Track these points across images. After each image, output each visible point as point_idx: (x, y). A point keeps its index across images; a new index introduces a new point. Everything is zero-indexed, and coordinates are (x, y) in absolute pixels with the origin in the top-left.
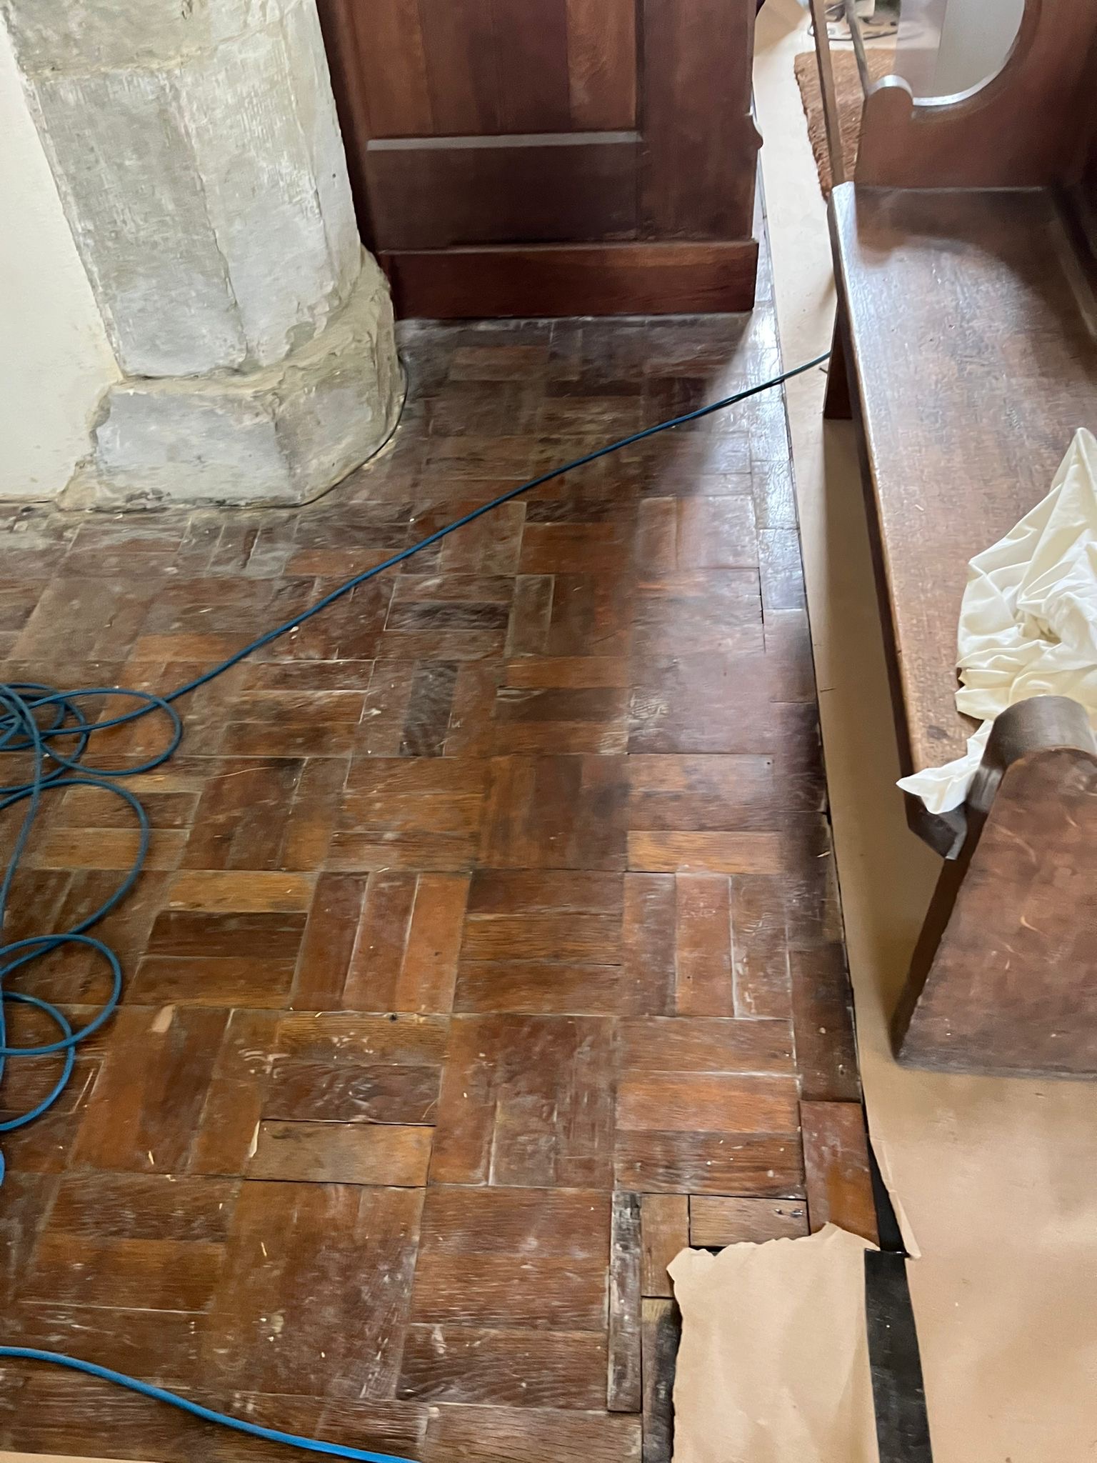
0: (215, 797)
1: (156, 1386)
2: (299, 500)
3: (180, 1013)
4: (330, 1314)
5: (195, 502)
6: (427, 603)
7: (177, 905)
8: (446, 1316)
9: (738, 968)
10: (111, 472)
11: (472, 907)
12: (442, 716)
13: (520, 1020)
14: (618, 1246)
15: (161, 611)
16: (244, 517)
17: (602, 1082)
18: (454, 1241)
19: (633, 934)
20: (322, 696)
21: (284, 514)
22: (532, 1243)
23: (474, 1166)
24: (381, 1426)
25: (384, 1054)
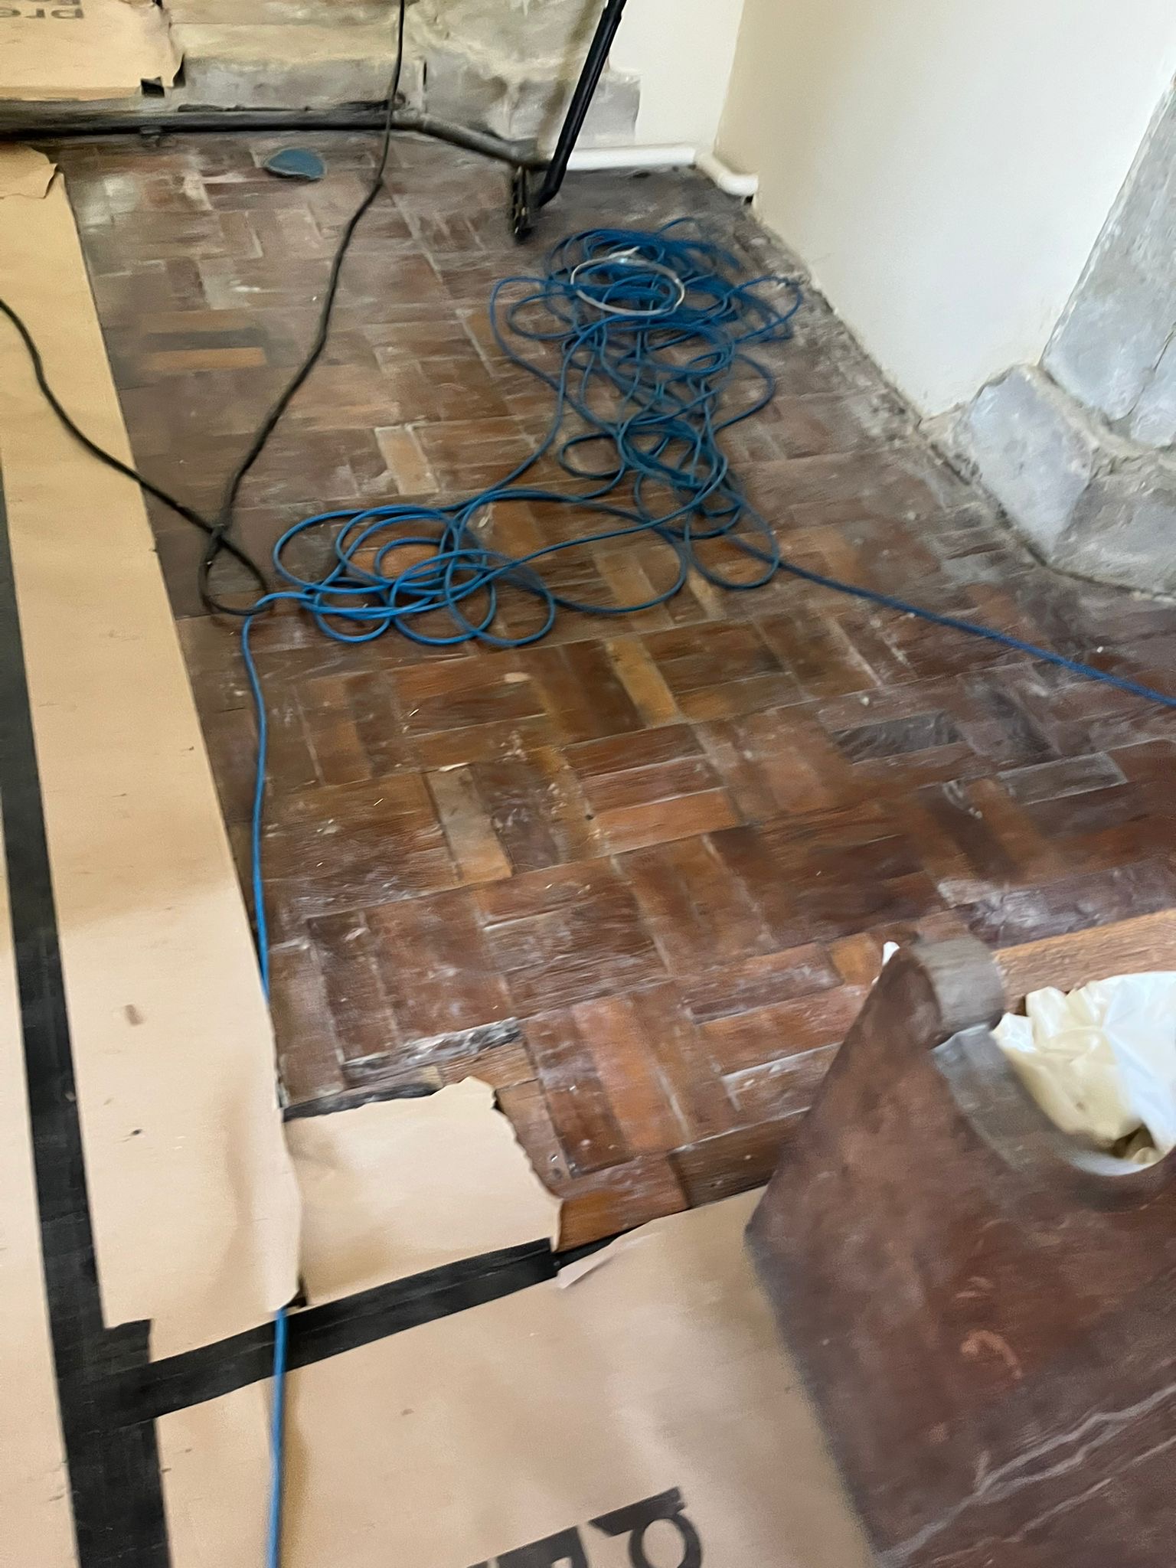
0: (713, 630)
1: (264, 777)
2: (1051, 559)
3: (525, 684)
4: (348, 858)
5: (990, 497)
6: (1012, 694)
7: (610, 647)
8: (375, 932)
9: (776, 1067)
10: (967, 427)
11: (715, 835)
12: (893, 747)
13: (631, 902)
14: (471, 1035)
15: (865, 528)
16: (1002, 535)
17: (606, 983)
18: (431, 919)
19: (760, 967)
20: (855, 658)
21: (1028, 559)
22: (451, 972)
23: (495, 912)
24: (284, 917)
25: (556, 821)
